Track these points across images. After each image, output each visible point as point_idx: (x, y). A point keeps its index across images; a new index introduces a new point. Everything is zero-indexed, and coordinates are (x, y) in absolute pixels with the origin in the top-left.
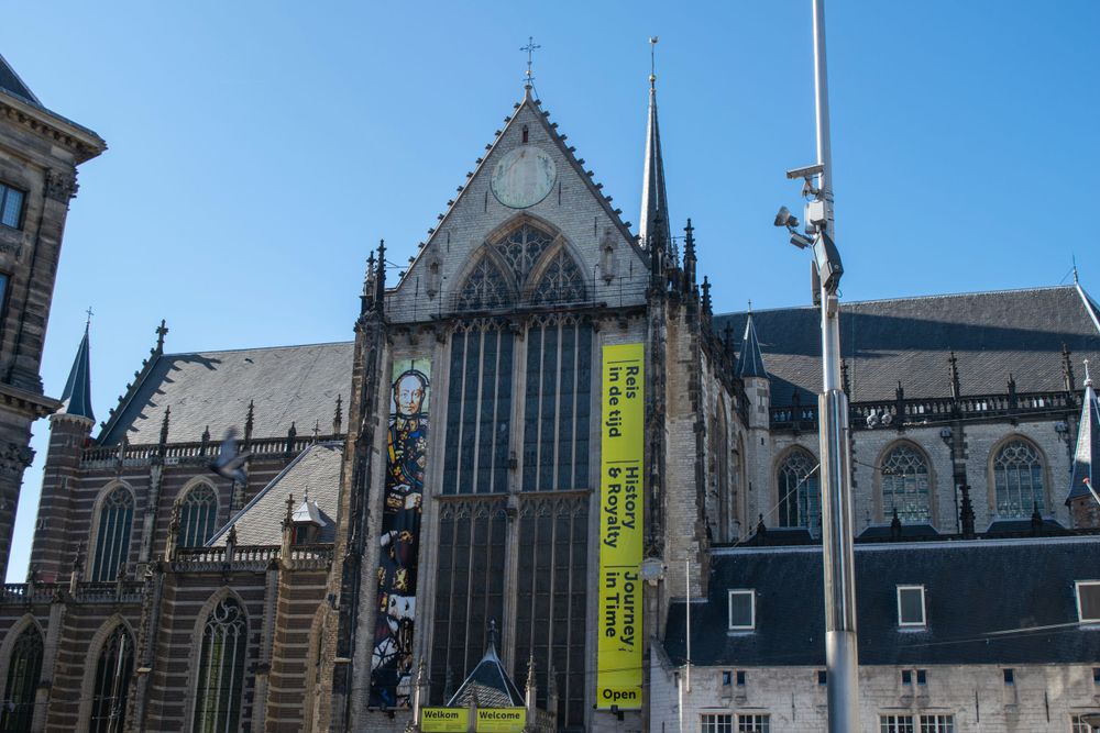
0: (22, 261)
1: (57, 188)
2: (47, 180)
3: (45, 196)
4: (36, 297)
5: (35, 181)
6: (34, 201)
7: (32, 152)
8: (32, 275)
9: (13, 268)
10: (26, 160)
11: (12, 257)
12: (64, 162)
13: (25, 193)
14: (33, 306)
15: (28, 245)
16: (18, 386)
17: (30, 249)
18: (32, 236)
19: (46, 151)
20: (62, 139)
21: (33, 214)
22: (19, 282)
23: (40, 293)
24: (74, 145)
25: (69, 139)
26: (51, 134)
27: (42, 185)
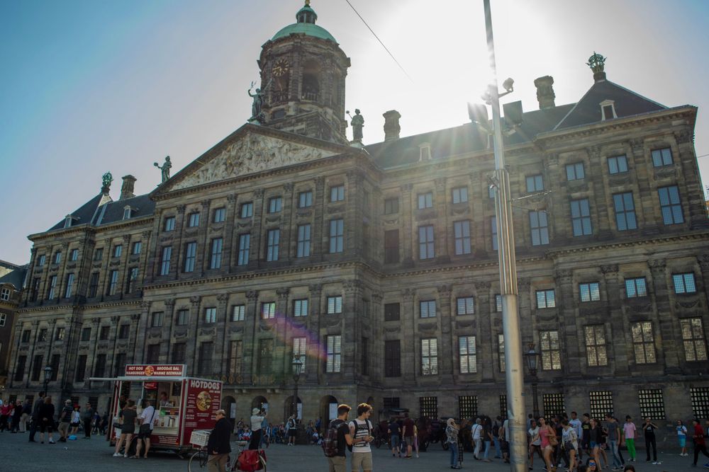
0: (679, 176)
1: (682, 138)
2: (675, 137)
3: (678, 144)
4: (691, 187)
5: (671, 140)
6: (674, 149)
7: (663, 130)
8: (686, 179)
9: (676, 181)
10: (663, 135)
11: (674, 177)
12: (680, 125)
13: (669, 147)
14: (691, 192)
15: (679, 168)
16: (697, 229)
17: (681, 170)
18: (679, 164)
19: (670, 126)
20: (674, 117)
21: (676, 155)
22: (681, 185)
23: (692, 185)
24: (681, 116)
25: (677, 115)
26: (668, 118)
27: (675, 140)
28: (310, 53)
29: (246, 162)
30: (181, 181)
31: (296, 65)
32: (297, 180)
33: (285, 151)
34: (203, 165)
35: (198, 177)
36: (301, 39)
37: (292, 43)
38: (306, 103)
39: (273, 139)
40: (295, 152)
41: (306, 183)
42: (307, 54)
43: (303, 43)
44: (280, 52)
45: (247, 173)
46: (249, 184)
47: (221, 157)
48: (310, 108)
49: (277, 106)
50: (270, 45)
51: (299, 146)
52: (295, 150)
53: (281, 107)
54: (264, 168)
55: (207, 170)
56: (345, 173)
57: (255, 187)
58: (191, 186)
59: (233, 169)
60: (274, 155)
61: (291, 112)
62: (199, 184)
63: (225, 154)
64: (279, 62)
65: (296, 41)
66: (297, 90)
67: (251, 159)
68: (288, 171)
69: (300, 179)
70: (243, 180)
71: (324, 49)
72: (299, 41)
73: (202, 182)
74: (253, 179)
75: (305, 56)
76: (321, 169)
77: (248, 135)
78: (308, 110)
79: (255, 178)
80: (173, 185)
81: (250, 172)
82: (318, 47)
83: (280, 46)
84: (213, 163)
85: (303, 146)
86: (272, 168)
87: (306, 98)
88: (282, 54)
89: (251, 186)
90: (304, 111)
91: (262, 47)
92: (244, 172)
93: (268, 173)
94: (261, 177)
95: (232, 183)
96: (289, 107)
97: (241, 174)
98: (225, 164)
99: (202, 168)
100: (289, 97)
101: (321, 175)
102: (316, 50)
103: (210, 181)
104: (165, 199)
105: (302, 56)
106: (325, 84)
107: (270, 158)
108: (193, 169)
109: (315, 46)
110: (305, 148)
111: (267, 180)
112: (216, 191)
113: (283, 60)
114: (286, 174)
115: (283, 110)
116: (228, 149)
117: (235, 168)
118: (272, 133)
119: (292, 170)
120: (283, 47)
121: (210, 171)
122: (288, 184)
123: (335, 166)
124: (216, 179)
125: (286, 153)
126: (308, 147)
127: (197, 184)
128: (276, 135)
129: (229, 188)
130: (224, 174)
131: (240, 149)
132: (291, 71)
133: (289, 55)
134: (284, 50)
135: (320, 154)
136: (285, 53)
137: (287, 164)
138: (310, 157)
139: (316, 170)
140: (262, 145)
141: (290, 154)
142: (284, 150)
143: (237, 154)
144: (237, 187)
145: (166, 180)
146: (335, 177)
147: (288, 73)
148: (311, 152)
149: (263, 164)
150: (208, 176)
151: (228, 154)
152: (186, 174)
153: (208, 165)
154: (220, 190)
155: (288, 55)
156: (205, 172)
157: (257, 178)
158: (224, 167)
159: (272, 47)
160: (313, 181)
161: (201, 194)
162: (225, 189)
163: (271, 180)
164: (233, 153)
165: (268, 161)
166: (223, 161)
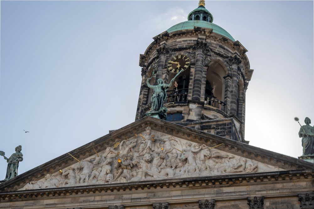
28: (215, 53)
29: (143, 165)
30: (38, 179)
31: (199, 63)
32: (219, 198)
33: (202, 157)
34: (77, 162)
35: (66, 176)
36: (207, 36)
37: (196, 39)
38: (210, 109)
39: (184, 141)
40: (217, 160)
41: (233, 203)
42: (212, 54)
43: (208, 41)
44: (177, 47)
45: (143, 179)
46: (145, 195)
47: (104, 155)
48: (215, 116)
49: (173, 107)
50: (166, 38)
51: (223, 153)
52: (218, 157)
53: (178, 109)
54: (171, 176)
55: (81, 169)
56: (297, 196)
57: (153, 200)
58: (55, 187)
59: (122, 173)
60: (186, 160)
61: (193, 116)
62: (67, 186)
63: (111, 152)
64: (177, 57)
65: (200, 37)
66: (200, 92)
67: (150, 161)
68: (207, 184)
69: (225, 197)
70: (137, 189)
71: (232, 52)
72: (204, 37)
73: (72, 183)
74: (152, 189)
75: (210, 56)
76: (258, 187)
77: (148, 131)
78: (212, 117)
79: (155, 187)
80: (25, 183)
81: (149, 178)
82: (224, 49)
83: (178, 40)
84: (91, 162)
85: (231, 155)
86: (182, 177)
87: (209, 103)
88: (181, 49)
89: (148, 198)
90: (207, 118)
91: (154, 38)
92: (138, 177)
93: (177, 183)
94: (165, 188)
95: (119, 190)
96: (190, 110)
97: (135, 179)
98: (111, 164)
99: (75, 166)
100: (189, 98)
101: (259, 195)
102: (222, 51)
103: (86, 184)
104: (10, 201)
105: (206, 54)
106: (232, 92)
107: (180, 164)
108: (60, 165)
109: (221, 47)
110: (233, 158)
111: (174, 193)
112: (92, 198)
113: (182, 56)
114: (205, 188)
115: (180, 113)
116: (116, 146)
117: (125, 171)
118: (184, 133)
119: (214, 184)
120: (181, 41)
121: (86, 171)
122: (207, 201)
123: (279, 186)
124: (94, 182)
125: (204, 161)
126: (237, 157)
127: (64, 186)
128: (189, 135)
129: (112, 197)
130: (109, 177)
131: (134, 147)
132: (193, 70)
133: (191, 51)
134: (184, 45)
135: (257, 167)
136: (186, 49)
137: (205, 174)
138: (241, 169)
139: (251, 188)
140: (167, 146)
141: (210, 163)
142: (201, 155)
143: (128, 153)
144: (125, 196)
145: (13, 177)
146: (280, 200)
147: (188, 71)
148: (243, 163)
149: (169, 170)
150: (83, 177)
151: (116, 152)
152: (48, 171)
153: (85, 163)
154: (98, 198)
155: (188, 51)
156: (77, 171)
157: (159, 188)
158: (108, 168)
159: (167, 40)
160: (246, 202)
161: (69, 200)
162: (105, 197)
163: (179, 193)
164: (123, 152)
165: (176, 168)
166: (109, 160)
